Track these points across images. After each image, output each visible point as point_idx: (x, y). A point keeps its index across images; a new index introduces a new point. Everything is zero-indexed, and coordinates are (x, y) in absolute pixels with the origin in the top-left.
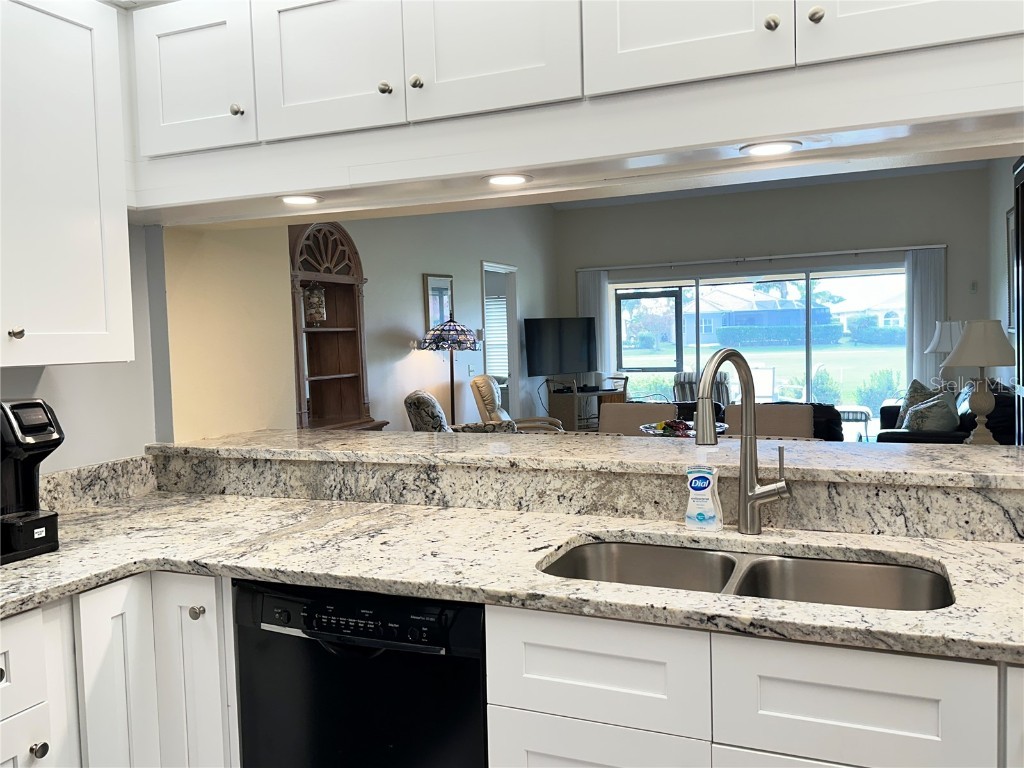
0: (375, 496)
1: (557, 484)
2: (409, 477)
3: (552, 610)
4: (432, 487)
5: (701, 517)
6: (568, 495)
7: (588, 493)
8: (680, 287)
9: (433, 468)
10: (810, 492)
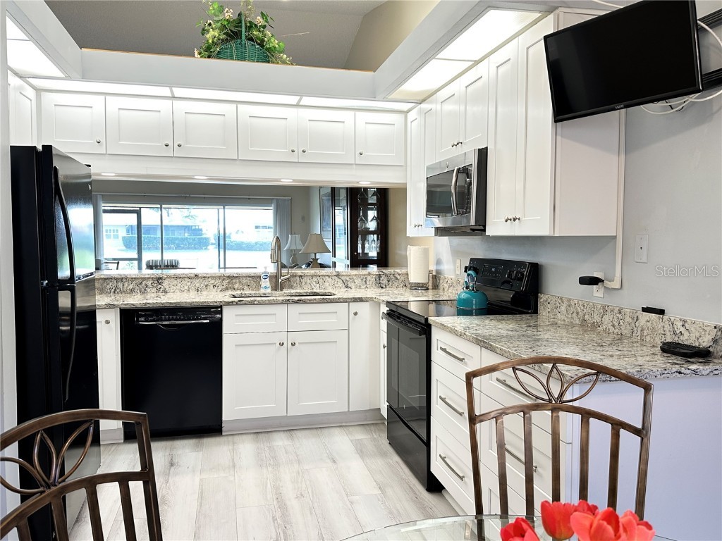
0: (132, 291)
1: (213, 281)
2: (149, 283)
3: (246, 304)
4: (160, 286)
5: (266, 288)
6: (217, 285)
7: (225, 284)
8: (140, 208)
9: (160, 278)
10: (295, 279)
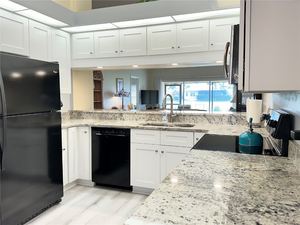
0: (111, 119)
1: (143, 116)
2: (118, 115)
3: (140, 129)
4: (122, 117)
6: (144, 118)
7: (148, 118)
8: (181, 83)
9: (122, 114)
10: (181, 116)
